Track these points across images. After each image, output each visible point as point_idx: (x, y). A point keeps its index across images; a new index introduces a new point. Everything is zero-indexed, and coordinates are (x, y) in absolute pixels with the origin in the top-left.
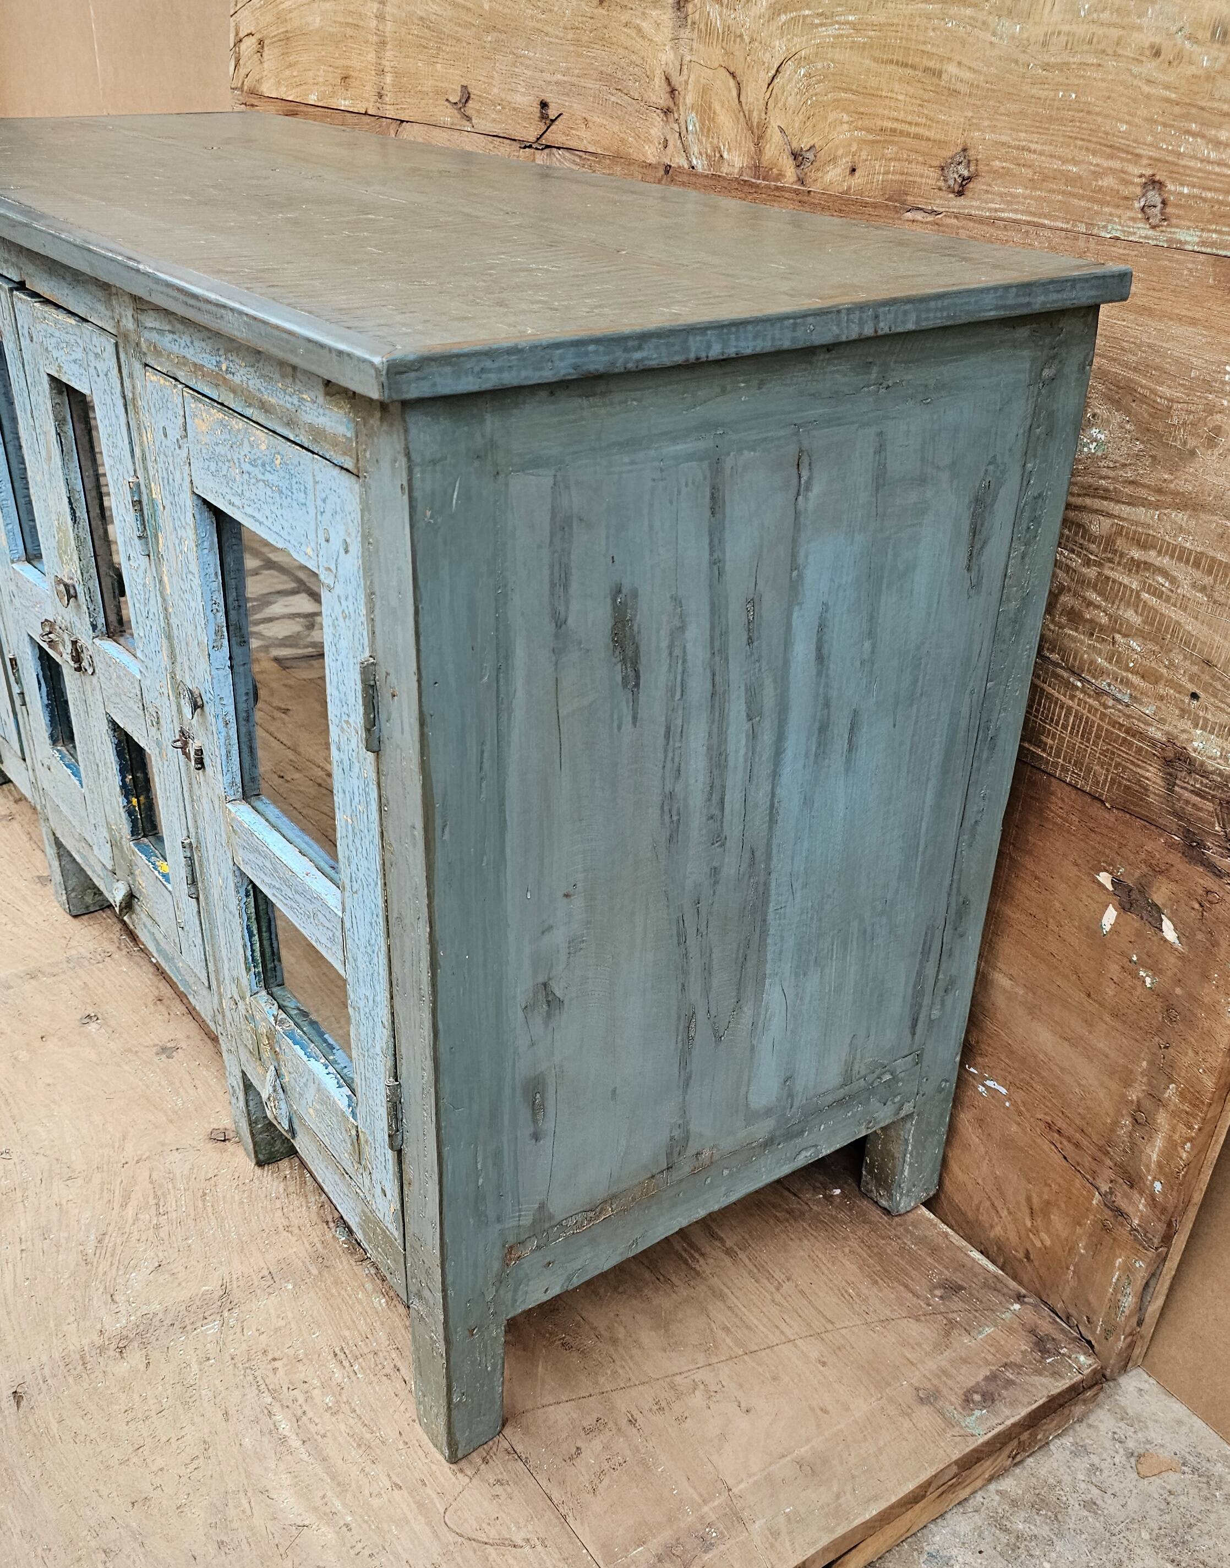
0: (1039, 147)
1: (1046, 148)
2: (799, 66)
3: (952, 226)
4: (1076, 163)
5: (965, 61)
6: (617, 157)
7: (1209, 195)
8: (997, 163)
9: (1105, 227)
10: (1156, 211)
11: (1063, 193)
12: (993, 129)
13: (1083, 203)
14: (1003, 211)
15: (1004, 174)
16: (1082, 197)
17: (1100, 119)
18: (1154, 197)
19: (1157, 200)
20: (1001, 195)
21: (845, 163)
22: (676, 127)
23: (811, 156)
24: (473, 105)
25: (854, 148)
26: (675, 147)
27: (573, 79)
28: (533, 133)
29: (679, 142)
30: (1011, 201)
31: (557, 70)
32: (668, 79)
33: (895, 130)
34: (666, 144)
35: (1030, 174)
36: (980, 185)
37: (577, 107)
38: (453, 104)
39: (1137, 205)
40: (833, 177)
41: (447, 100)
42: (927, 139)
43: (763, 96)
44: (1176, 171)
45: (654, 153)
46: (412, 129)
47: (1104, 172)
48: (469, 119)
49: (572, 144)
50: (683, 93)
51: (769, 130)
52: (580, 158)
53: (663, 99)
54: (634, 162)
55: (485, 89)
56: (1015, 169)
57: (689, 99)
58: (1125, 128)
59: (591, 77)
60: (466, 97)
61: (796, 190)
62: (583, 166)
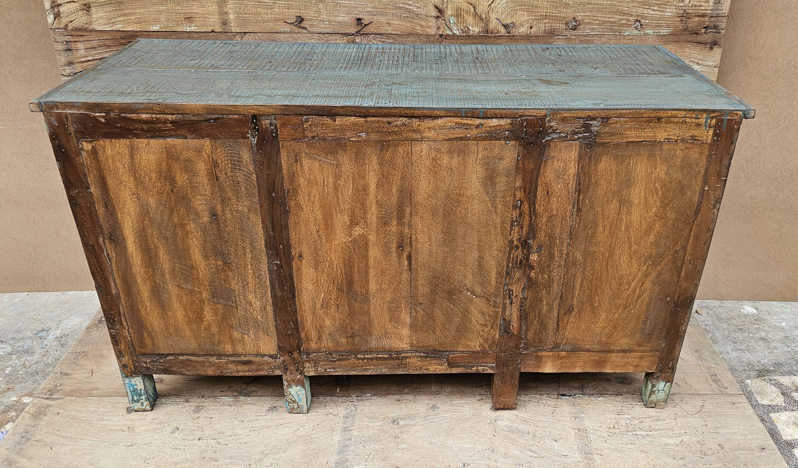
0: (600, 16)
1: (603, 15)
3: (573, 39)
4: (613, 18)
6: (410, 34)
7: (654, 22)
8: (586, 21)
9: (625, 32)
10: (639, 27)
11: (610, 26)
12: (584, 12)
13: (617, 28)
14: (591, 32)
15: (589, 23)
16: (617, 26)
17: (618, 7)
19: (639, 24)
20: (589, 28)
21: (527, 26)
22: (444, 22)
23: (512, 25)
24: (307, 23)
25: (530, 21)
26: (444, 28)
27: (378, 10)
28: (353, 30)
29: (446, 26)
30: (593, 30)
31: (366, 7)
32: (436, 7)
33: (547, 15)
34: (438, 28)
35: (598, 22)
36: (582, 27)
37: (382, 19)
38: (290, 23)
39: (633, 26)
40: (523, 30)
41: (285, 22)
42: (560, 17)
43: (486, 9)
44: (644, 17)
45: (433, 31)
46: (256, 35)
47: (623, 19)
48: (305, 28)
49: (381, 32)
50: (446, 11)
51: (491, 20)
52: (387, 36)
53: (435, 13)
54: (421, 35)
55: (315, 16)
56: (593, 22)
57: (450, 13)
58: (626, 9)
59: (390, 8)
60: (300, 20)
61: (507, 36)
62: (389, 39)
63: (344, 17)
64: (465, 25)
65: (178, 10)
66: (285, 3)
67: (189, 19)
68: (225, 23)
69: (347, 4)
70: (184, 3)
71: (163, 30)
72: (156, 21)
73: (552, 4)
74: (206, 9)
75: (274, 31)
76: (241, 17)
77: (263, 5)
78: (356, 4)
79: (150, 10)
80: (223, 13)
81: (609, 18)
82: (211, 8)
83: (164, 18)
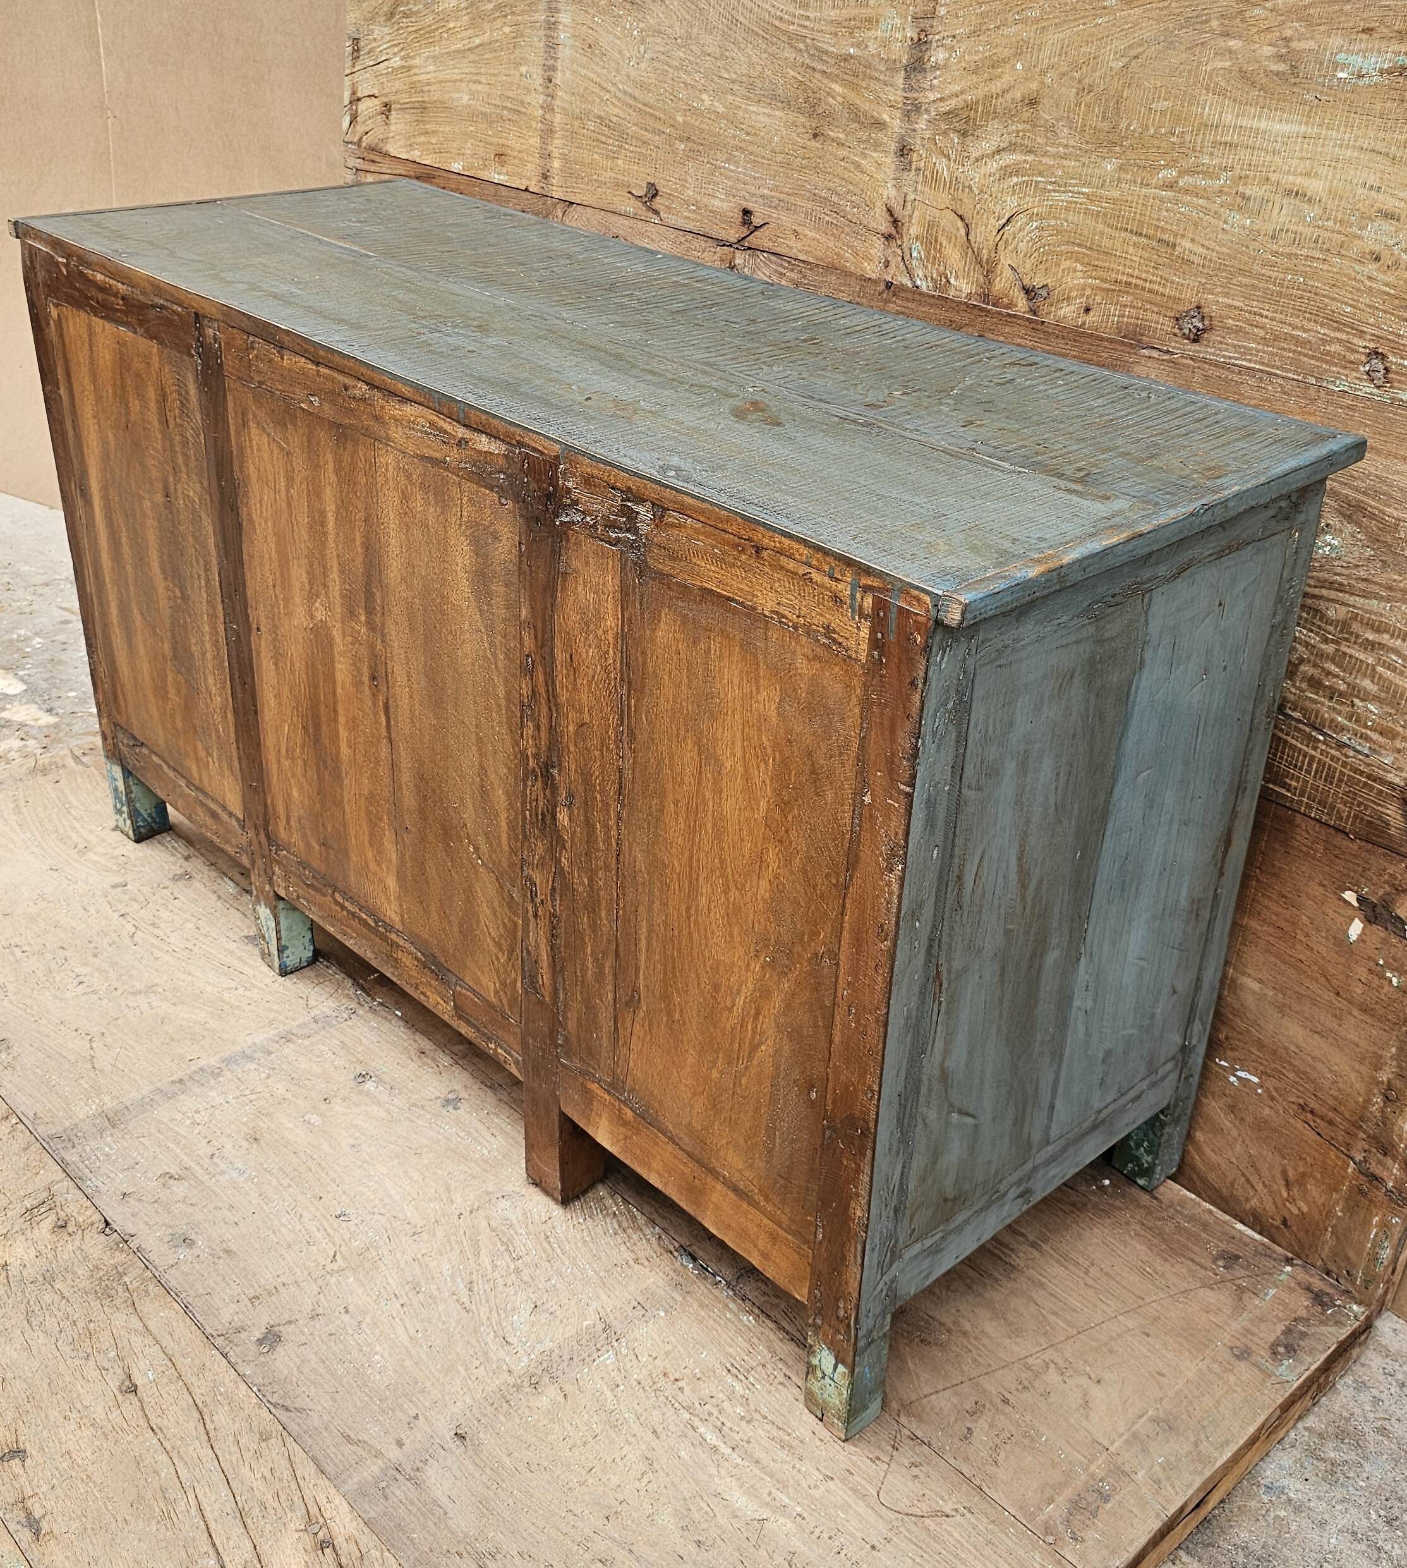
0: (1270, 314)
1: (1277, 315)
2: (1031, 220)
3: (1189, 366)
4: (1305, 331)
5: (1197, 238)
6: (830, 268)
8: (1230, 321)
9: (1334, 382)
10: (1380, 375)
11: (1294, 352)
12: (1227, 295)
13: (1312, 362)
14: (1237, 359)
15: (1237, 331)
16: (1312, 357)
17: (1326, 300)
18: (1377, 364)
19: (1381, 367)
20: (1234, 346)
21: (1078, 302)
22: (899, 251)
23: (1045, 293)
24: (662, 201)
25: (1088, 292)
26: (898, 267)
27: (782, 196)
28: (733, 235)
29: (902, 264)
30: (1245, 352)
31: (762, 185)
32: (890, 211)
33: (1130, 284)
34: (887, 264)
35: (1262, 333)
36: (1214, 337)
37: (786, 220)
38: (636, 197)
39: (1362, 369)
40: (1067, 312)
41: (629, 192)
42: (1163, 295)
43: (992, 238)
44: (1396, 349)
45: (874, 270)
46: (584, 212)
47: (1332, 341)
48: (656, 212)
49: (779, 250)
50: (907, 225)
51: (999, 267)
52: (789, 262)
53: (885, 226)
54: (851, 274)
55: (676, 190)
56: (1248, 328)
57: (914, 231)
58: (1349, 309)
59: (802, 197)
60: (653, 192)
61: (1028, 319)
62: (792, 270)
63: (722, 200)
64: (942, 268)
65: (489, 135)
66: (636, 149)
67: (500, 157)
68: (545, 176)
69: (732, 170)
70: (498, 124)
71: (465, 173)
72: (460, 153)
73: (1146, 255)
74: (524, 142)
75: (611, 208)
76: (569, 168)
77: (603, 148)
79: (456, 129)
80: (545, 155)
83: (470, 149)
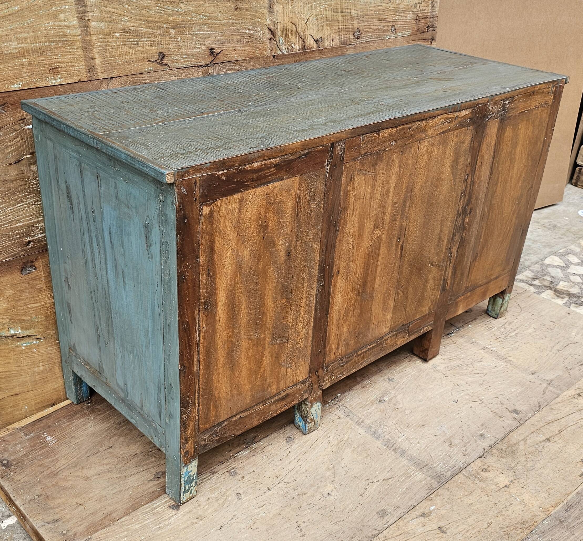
0: (373, 24)
2: (314, 18)
3: (358, 46)
4: (380, 26)
5: (354, 9)
6: (251, 59)
7: (402, 26)
8: (365, 30)
9: (387, 37)
10: (394, 31)
11: (379, 32)
12: (363, 22)
15: (367, 32)
16: (382, 32)
17: (382, 16)
19: (394, 29)
20: (367, 36)
21: (330, 39)
22: (275, 43)
23: (321, 40)
24: (168, 58)
25: (332, 35)
26: (276, 49)
27: (227, 38)
28: (207, 61)
29: (277, 47)
30: (369, 37)
31: (217, 36)
33: (342, 28)
34: (272, 50)
35: (372, 30)
36: (363, 35)
37: (230, 46)
38: (153, 62)
39: (391, 31)
40: (328, 43)
41: (149, 61)
42: (350, 28)
43: (303, 27)
45: (268, 53)
46: (122, 79)
47: (384, 25)
48: (166, 65)
49: (229, 60)
50: (277, 32)
51: (307, 37)
52: (234, 63)
53: (269, 35)
54: (259, 58)
55: (174, 51)
56: (369, 30)
57: (279, 34)
58: (387, 17)
59: (235, 35)
60: (162, 56)
61: (318, 50)
62: (236, 66)
63: (199, 48)
64: (290, 44)
65: (42, 60)
66: (148, 39)
67: (54, 70)
68: (91, 69)
69: (202, 34)
70: (48, 52)
71: (25, 88)
72: (18, 77)
74: (72, 56)
75: (139, 72)
76: (107, 61)
77: (128, 45)
78: (209, 34)
79: (10, 64)
80: (89, 59)
81: (378, 26)
82: (77, 55)
83: (26, 73)
